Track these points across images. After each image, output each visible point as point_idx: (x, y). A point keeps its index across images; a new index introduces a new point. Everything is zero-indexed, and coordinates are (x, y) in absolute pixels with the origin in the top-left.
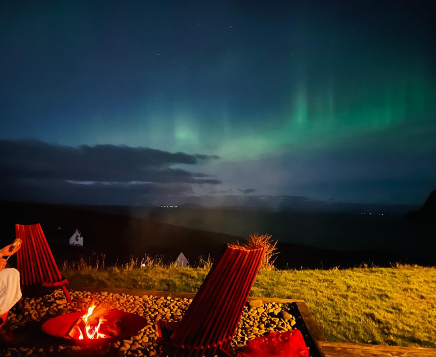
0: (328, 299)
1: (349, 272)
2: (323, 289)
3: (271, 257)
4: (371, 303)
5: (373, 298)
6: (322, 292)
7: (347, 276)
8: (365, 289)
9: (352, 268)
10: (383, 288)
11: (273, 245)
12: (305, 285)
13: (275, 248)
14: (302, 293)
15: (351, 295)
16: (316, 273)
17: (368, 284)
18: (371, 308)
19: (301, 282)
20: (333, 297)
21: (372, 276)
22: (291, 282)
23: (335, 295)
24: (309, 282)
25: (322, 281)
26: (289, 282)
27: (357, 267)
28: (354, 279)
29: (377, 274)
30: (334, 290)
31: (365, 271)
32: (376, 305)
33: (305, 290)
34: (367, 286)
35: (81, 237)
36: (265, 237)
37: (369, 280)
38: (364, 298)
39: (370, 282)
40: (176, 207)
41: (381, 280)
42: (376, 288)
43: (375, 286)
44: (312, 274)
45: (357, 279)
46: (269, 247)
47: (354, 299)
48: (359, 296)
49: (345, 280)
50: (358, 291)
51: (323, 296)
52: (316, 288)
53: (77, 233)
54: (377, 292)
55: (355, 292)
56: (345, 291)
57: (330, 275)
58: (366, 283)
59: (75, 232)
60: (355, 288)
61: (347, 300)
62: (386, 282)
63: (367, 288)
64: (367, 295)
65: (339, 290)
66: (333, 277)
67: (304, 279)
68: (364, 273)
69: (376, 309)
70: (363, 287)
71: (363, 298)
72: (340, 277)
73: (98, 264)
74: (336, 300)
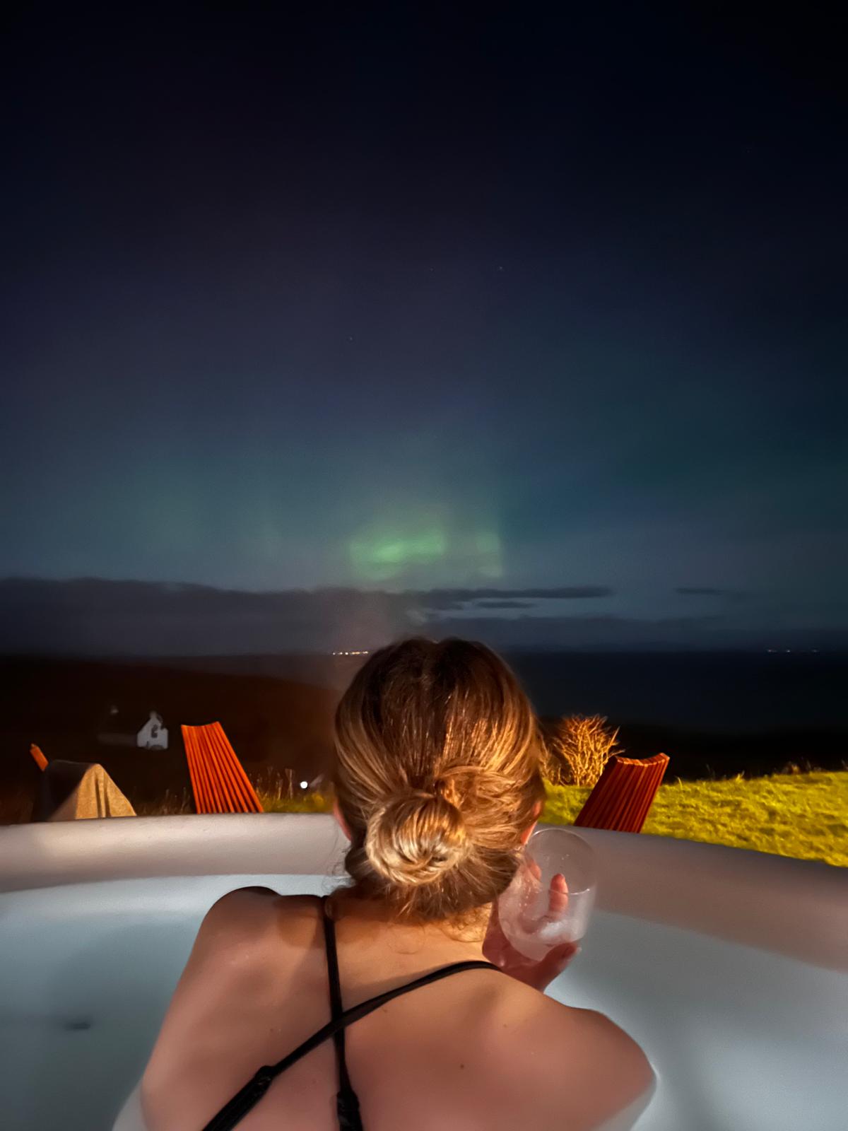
0: (739, 837)
1: (765, 783)
2: (725, 819)
3: (609, 760)
4: (817, 841)
5: (820, 833)
6: (724, 825)
7: (765, 794)
8: (802, 816)
9: (770, 774)
10: (836, 814)
11: (611, 736)
12: (691, 814)
13: (614, 742)
14: (688, 828)
15: (779, 827)
16: (702, 787)
17: (808, 808)
18: (818, 850)
19: (680, 808)
20: (747, 833)
21: (811, 791)
22: (663, 810)
23: (750, 829)
24: (697, 808)
25: (719, 805)
26: (659, 810)
27: (780, 772)
28: (778, 797)
29: (821, 786)
30: (747, 821)
31: (796, 781)
32: (826, 845)
33: (694, 823)
34: (805, 811)
35: (162, 728)
36: (594, 720)
37: (808, 800)
38: (804, 833)
39: (810, 802)
40: (366, 652)
41: (829, 796)
42: (822, 814)
43: (819, 811)
44: (696, 791)
45: (784, 798)
46: (602, 740)
47: (785, 835)
48: (794, 829)
49: (763, 801)
50: (790, 820)
51: (729, 832)
52: (711, 818)
53: (154, 721)
54: (826, 822)
55: (785, 823)
56: (766, 822)
57: (731, 792)
58: (803, 805)
59: (148, 719)
60: (785, 816)
61: (773, 838)
62: (840, 801)
63: (806, 814)
64: (809, 827)
65: (756, 819)
66: (738, 796)
67: (686, 802)
68: (796, 785)
69: (827, 851)
70: (799, 812)
71: (801, 833)
72: (751, 795)
73: (280, 789)
74: (753, 839)
